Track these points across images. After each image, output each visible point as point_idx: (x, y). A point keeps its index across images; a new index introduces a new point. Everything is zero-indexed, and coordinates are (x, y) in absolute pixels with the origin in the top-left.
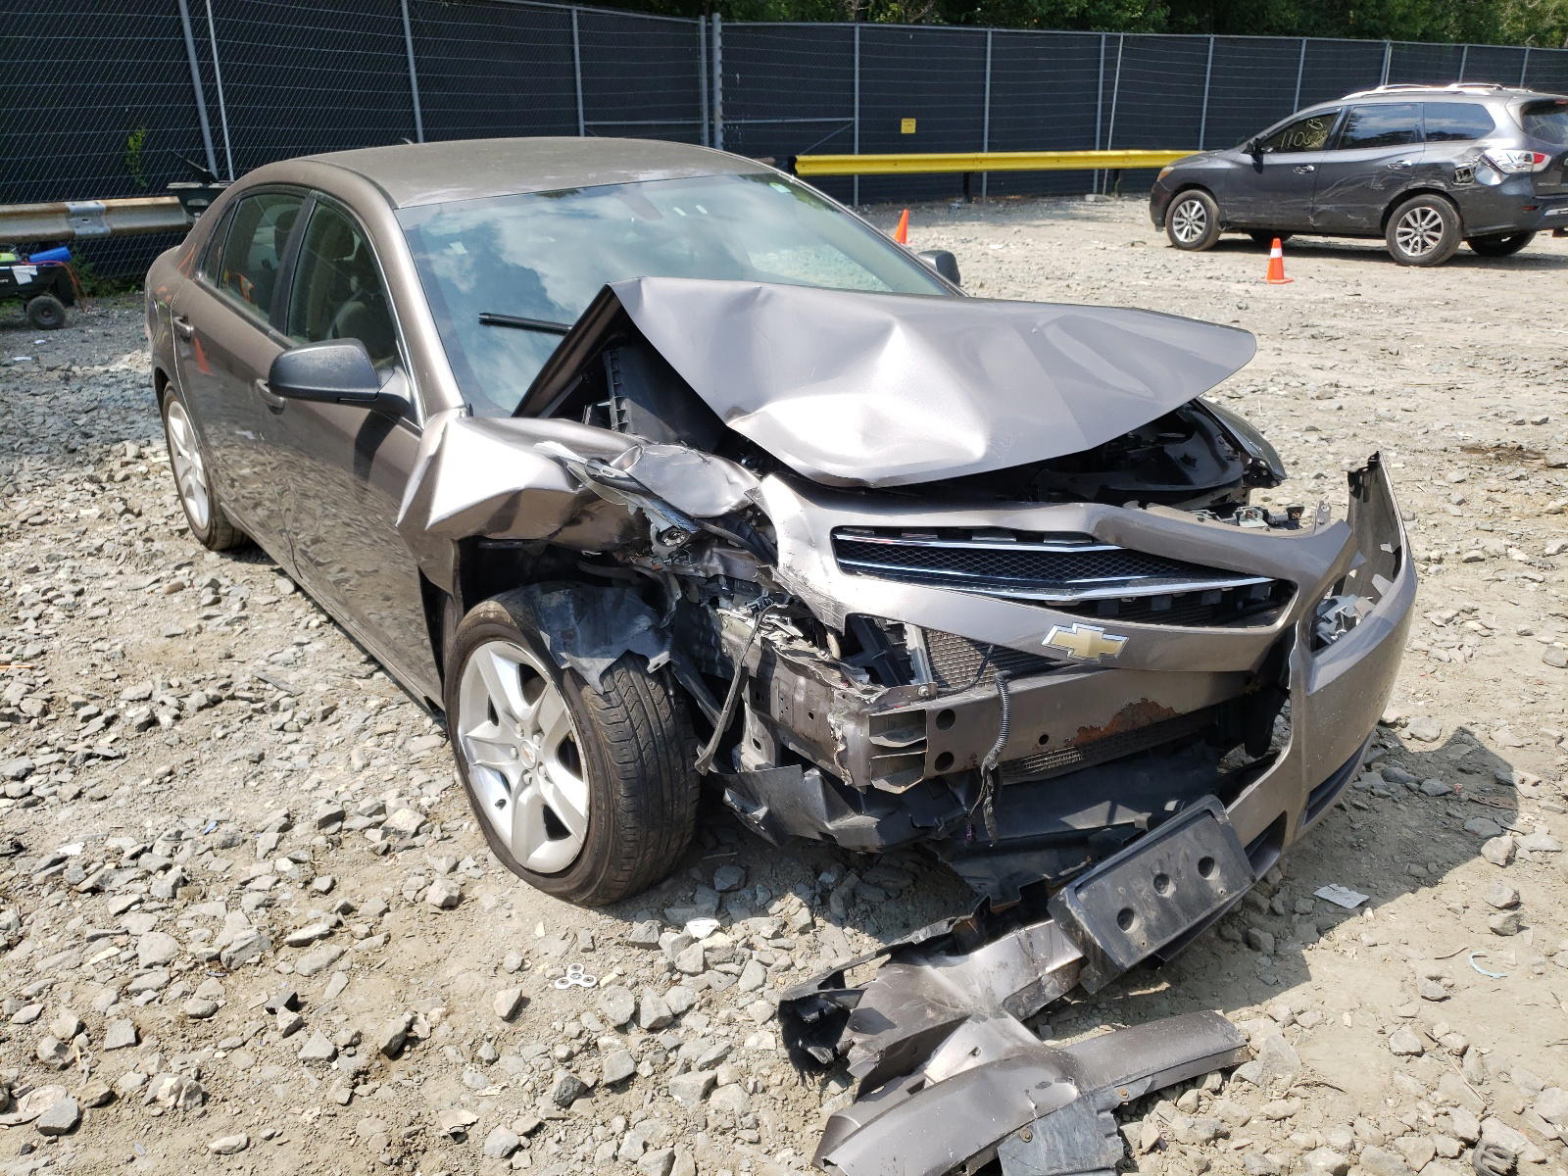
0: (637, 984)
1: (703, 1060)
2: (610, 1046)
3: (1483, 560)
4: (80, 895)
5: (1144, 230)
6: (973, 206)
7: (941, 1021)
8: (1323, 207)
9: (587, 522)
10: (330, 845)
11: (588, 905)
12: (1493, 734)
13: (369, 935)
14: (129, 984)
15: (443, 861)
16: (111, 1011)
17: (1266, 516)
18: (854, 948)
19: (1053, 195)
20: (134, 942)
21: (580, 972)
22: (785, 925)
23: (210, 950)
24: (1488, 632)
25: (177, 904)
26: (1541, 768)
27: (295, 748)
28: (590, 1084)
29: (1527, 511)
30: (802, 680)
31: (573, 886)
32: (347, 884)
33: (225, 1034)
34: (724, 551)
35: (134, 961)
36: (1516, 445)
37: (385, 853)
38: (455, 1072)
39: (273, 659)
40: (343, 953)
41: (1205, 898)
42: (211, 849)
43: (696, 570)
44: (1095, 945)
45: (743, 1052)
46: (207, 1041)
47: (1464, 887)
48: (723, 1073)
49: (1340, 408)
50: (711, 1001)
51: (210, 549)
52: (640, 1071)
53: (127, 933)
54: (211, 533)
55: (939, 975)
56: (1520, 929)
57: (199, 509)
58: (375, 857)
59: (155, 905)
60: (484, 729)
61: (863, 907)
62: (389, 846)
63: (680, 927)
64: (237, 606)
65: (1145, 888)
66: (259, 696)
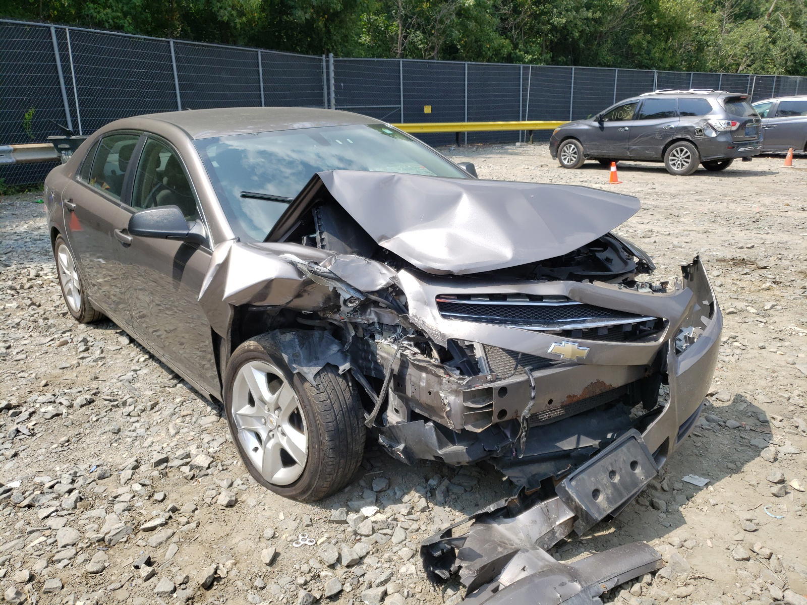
0: (337, 542)
1: (378, 581)
2: (326, 576)
3: (736, 313)
4: (21, 509)
5: (546, 159)
6: (461, 149)
7: (505, 553)
8: (634, 147)
9: (306, 295)
10: (161, 476)
11: (306, 501)
12: (756, 397)
13: (188, 523)
14: (53, 556)
15: (225, 482)
16: (44, 572)
17: (651, 287)
18: (451, 518)
19: (500, 143)
20: (54, 533)
21: (306, 537)
22: (413, 508)
23: (99, 535)
24: (744, 348)
25: (78, 511)
26: (782, 413)
27: (137, 425)
28: (318, 598)
29: (752, 289)
30: (424, 375)
31: (298, 492)
32: (173, 496)
33: (110, 582)
34: (377, 310)
35: (55, 544)
36: (741, 258)
37: (192, 479)
38: (243, 595)
39: (121, 378)
40: (174, 533)
41: (635, 482)
42: (94, 480)
43: (363, 320)
44: (582, 509)
45: (399, 576)
46: (101, 586)
47: (755, 473)
48: (390, 587)
49: (655, 242)
50: (378, 550)
51: (81, 323)
52: (345, 589)
53: (50, 528)
54: (82, 313)
55: (502, 529)
56: (787, 493)
57: (75, 302)
58: (187, 481)
59: (65, 512)
60: (246, 409)
61: (453, 496)
62: (194, 475)
63: (357, 511)
64: (99, 352)
65: (604, 478)
66: (115, 398)
